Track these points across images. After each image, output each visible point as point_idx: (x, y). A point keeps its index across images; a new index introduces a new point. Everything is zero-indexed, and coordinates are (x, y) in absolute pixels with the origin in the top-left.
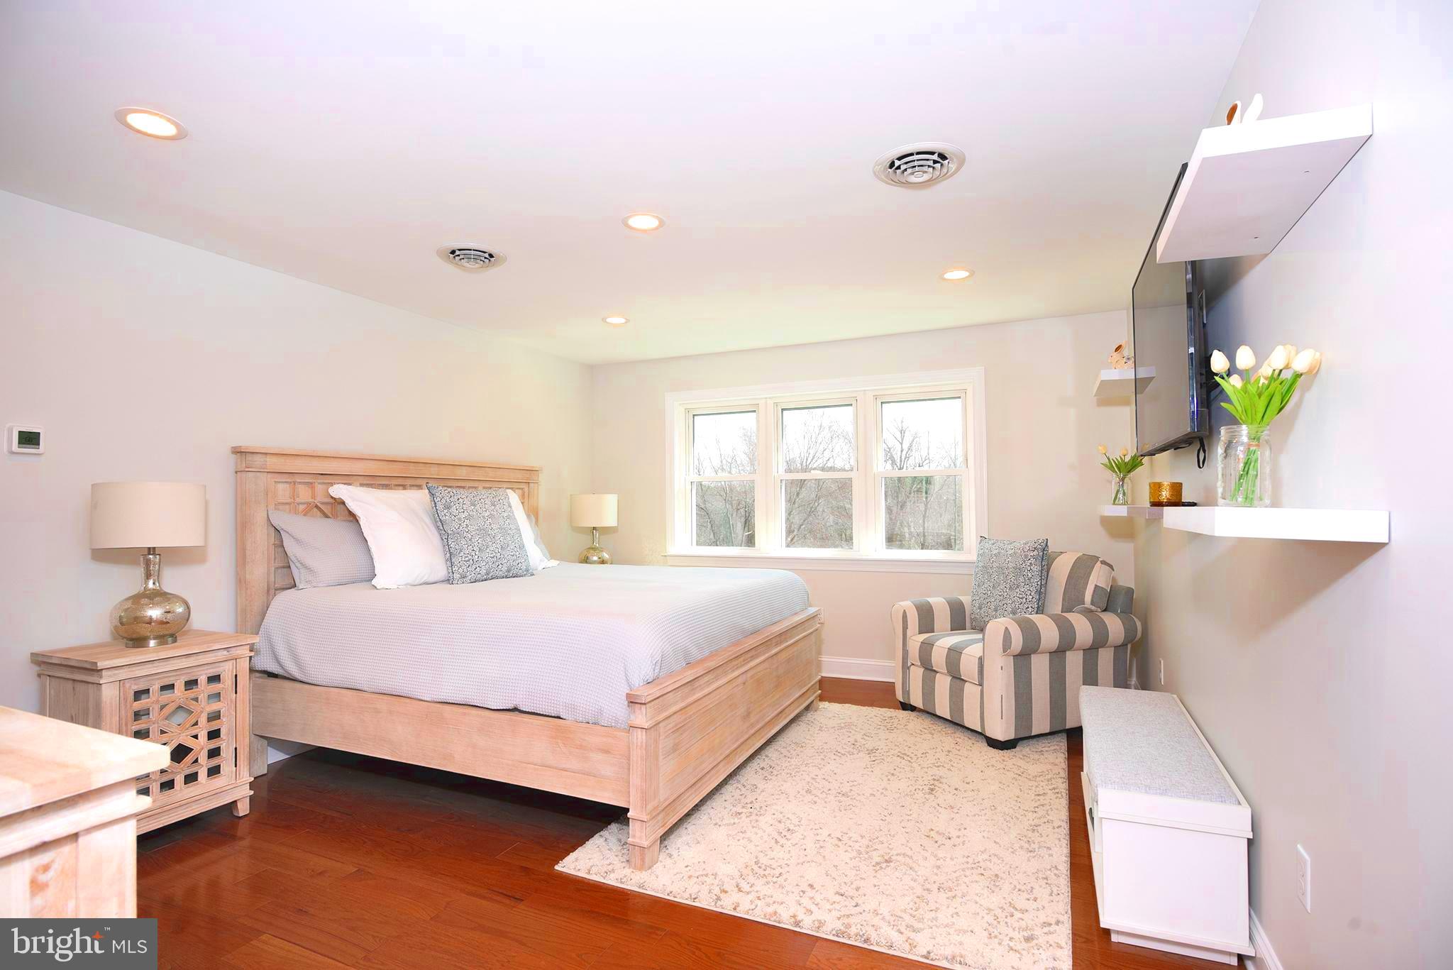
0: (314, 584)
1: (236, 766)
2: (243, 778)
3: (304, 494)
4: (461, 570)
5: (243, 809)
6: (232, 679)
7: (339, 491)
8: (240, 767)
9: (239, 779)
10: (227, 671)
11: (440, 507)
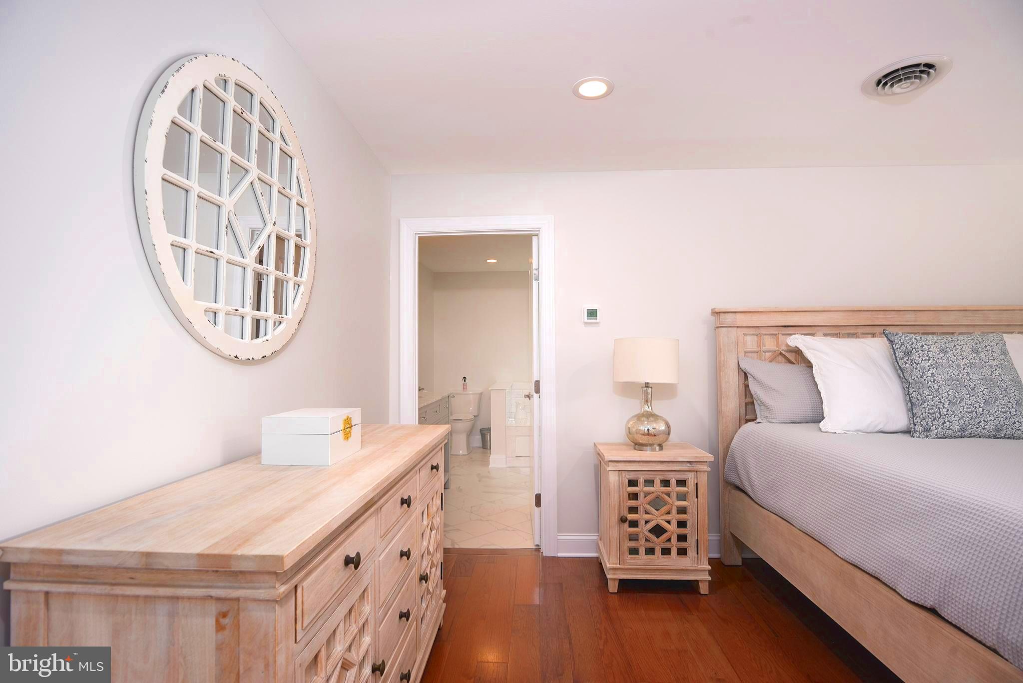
0: (770, 420)
1: (698, 554)
2: (703, 564)
3: (769, 344)
4: (924, 423)
5: (704, 589)
6: (694, 485)
7: (797, 340)
8: (701, 555)
9: (701, 565)
10: (691, 478)
11: (899, 354)
